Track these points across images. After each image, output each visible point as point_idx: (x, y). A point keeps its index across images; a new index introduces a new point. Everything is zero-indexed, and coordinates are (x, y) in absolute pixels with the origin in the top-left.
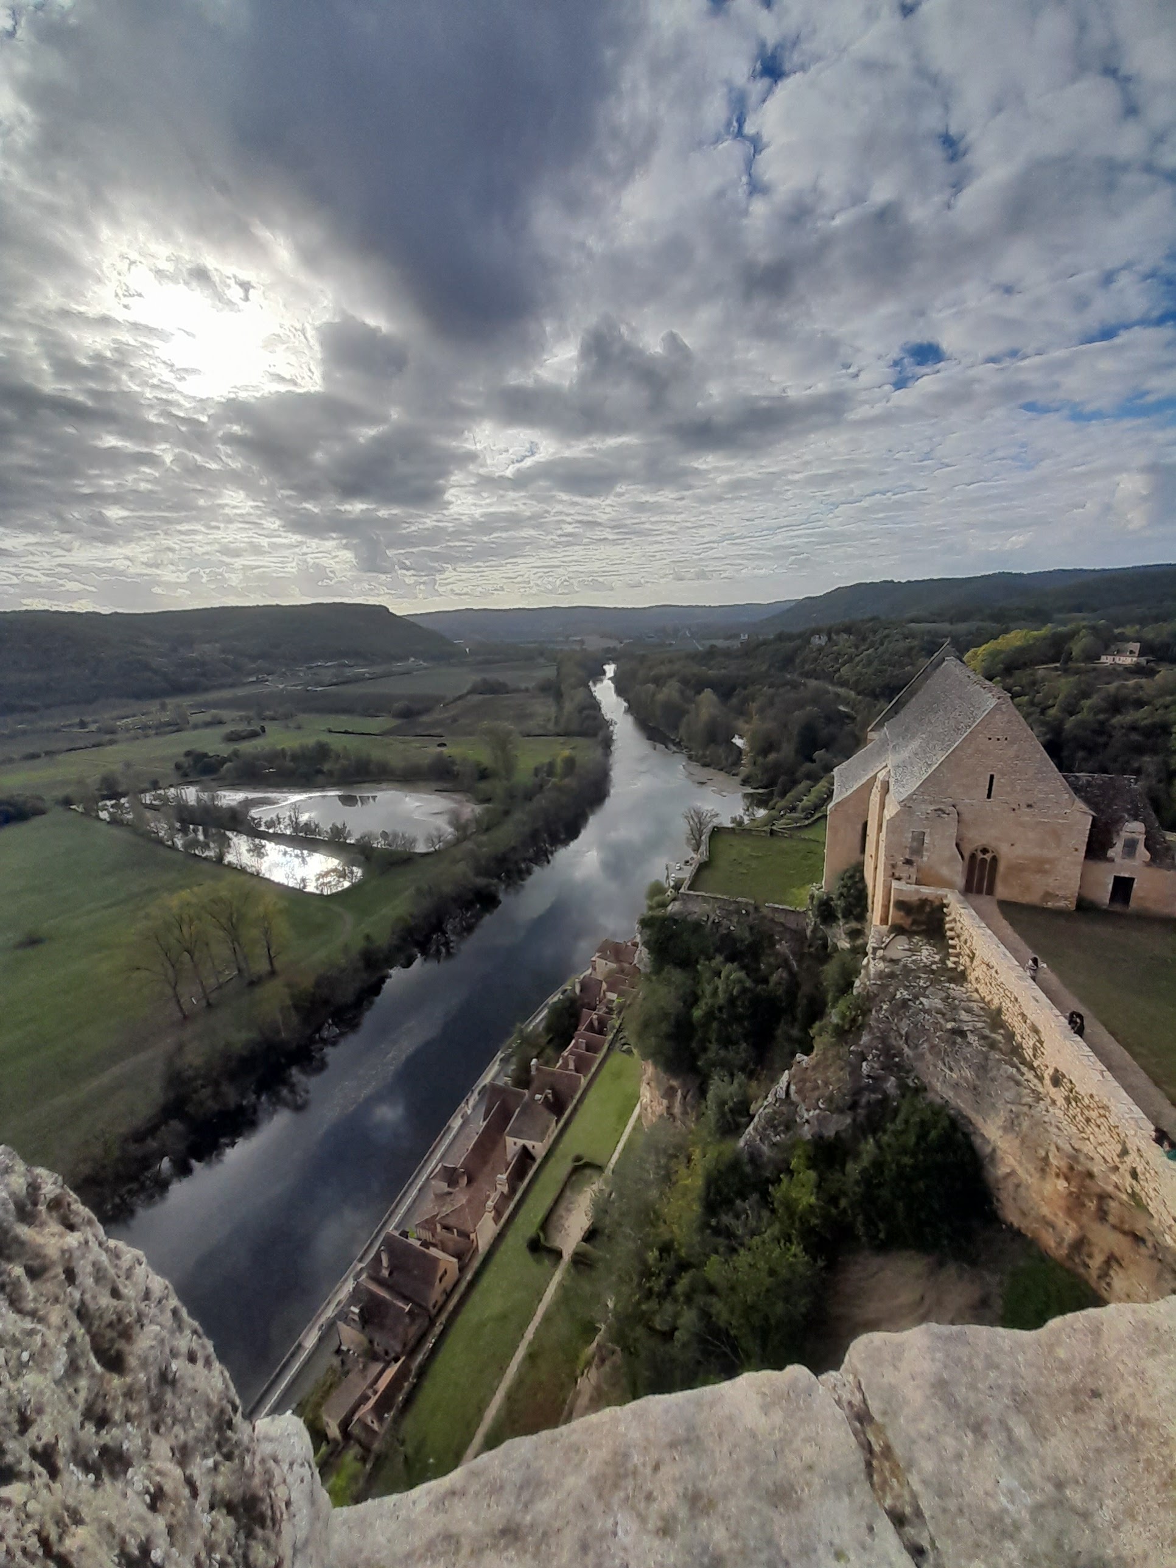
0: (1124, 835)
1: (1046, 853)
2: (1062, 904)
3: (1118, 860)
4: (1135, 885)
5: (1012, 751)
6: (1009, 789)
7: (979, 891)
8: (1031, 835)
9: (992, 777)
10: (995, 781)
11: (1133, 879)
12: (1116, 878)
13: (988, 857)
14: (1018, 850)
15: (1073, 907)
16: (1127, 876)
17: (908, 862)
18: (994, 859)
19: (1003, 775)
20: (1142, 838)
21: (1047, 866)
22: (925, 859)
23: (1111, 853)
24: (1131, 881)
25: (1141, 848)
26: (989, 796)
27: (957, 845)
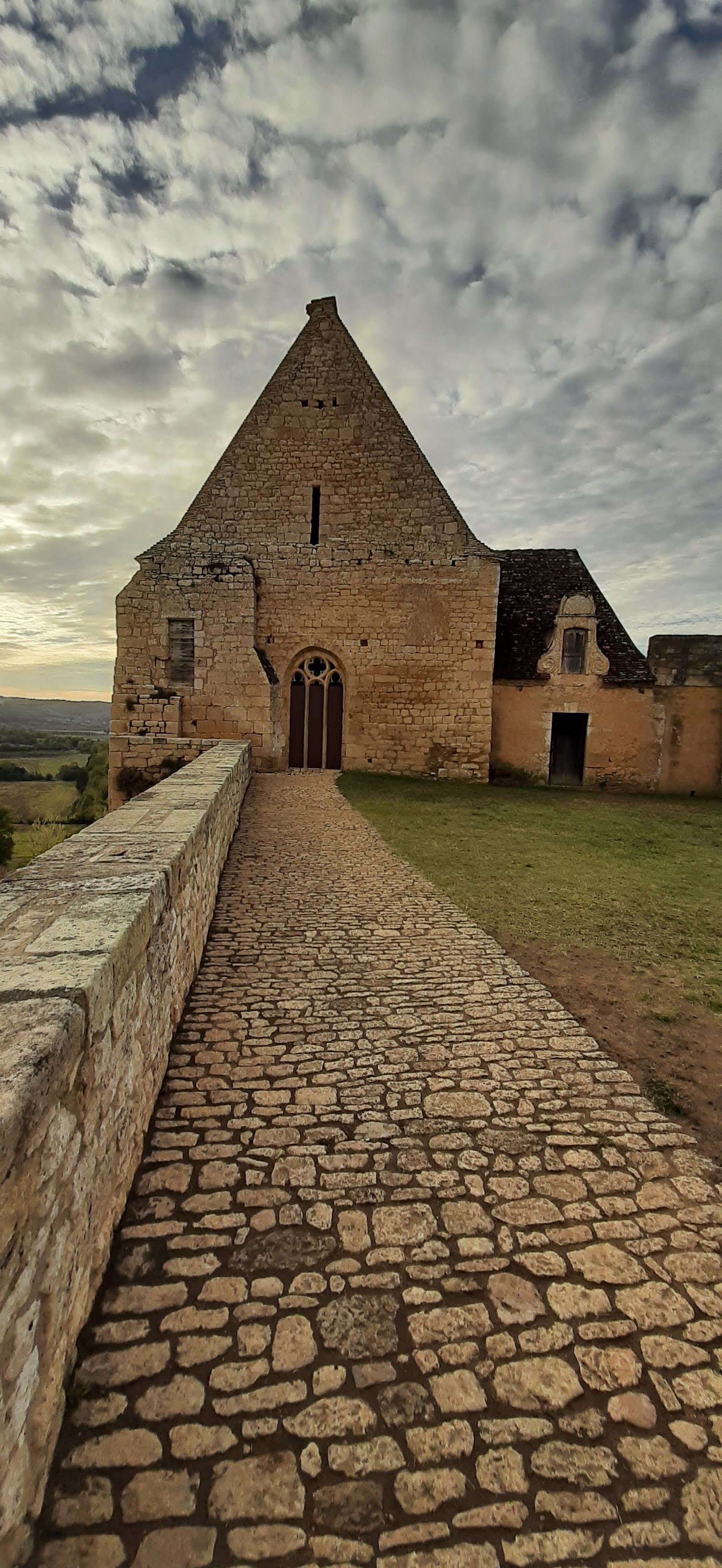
0: (562, 623)
1: (426, 658)
2: (464, 770)
3: (555, 678)
4: (589, 730)
5: (347, 434)
6: (349, 518)
7: (315, 763)
8: (395, 617)
9: (316, 492)
10: (322, 500)
11: (585, 716)
12: (555, 715)
13: (324, 678)
14: (375, 654)
15: (483, 775)
16: (574, 711)
17: (162, 694)
18: (336, 682)
19: (337, 484)
20: (592, 624)
21: (430, 686)
22: (198, 684)
23: (543, 665)
24: (582, 718)
25: (592, 645)
26: (314, 539)
27: (261, 654)
